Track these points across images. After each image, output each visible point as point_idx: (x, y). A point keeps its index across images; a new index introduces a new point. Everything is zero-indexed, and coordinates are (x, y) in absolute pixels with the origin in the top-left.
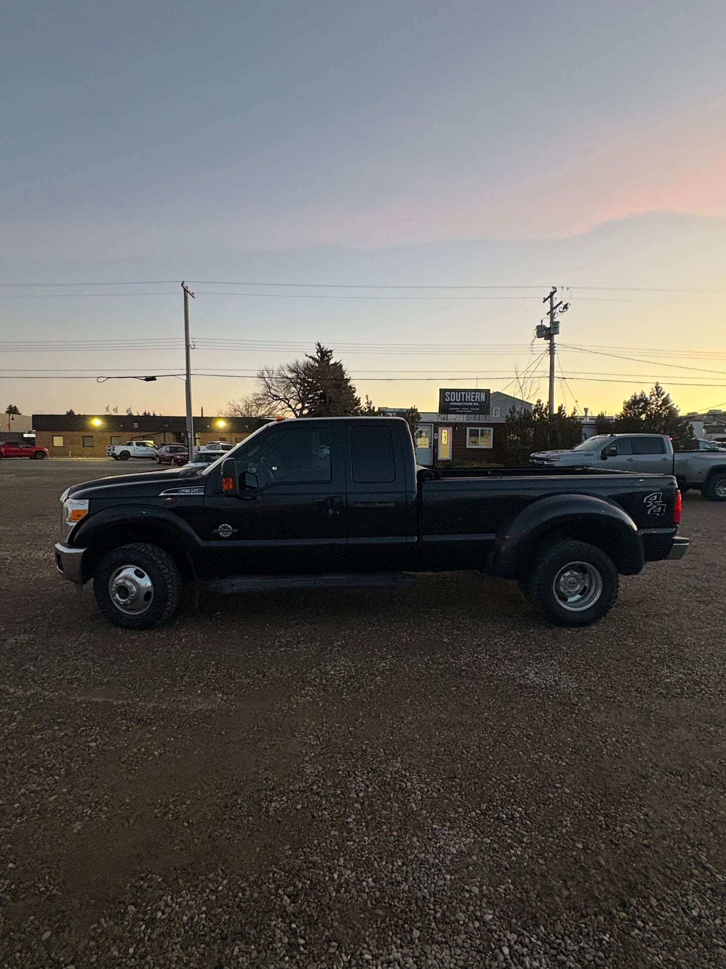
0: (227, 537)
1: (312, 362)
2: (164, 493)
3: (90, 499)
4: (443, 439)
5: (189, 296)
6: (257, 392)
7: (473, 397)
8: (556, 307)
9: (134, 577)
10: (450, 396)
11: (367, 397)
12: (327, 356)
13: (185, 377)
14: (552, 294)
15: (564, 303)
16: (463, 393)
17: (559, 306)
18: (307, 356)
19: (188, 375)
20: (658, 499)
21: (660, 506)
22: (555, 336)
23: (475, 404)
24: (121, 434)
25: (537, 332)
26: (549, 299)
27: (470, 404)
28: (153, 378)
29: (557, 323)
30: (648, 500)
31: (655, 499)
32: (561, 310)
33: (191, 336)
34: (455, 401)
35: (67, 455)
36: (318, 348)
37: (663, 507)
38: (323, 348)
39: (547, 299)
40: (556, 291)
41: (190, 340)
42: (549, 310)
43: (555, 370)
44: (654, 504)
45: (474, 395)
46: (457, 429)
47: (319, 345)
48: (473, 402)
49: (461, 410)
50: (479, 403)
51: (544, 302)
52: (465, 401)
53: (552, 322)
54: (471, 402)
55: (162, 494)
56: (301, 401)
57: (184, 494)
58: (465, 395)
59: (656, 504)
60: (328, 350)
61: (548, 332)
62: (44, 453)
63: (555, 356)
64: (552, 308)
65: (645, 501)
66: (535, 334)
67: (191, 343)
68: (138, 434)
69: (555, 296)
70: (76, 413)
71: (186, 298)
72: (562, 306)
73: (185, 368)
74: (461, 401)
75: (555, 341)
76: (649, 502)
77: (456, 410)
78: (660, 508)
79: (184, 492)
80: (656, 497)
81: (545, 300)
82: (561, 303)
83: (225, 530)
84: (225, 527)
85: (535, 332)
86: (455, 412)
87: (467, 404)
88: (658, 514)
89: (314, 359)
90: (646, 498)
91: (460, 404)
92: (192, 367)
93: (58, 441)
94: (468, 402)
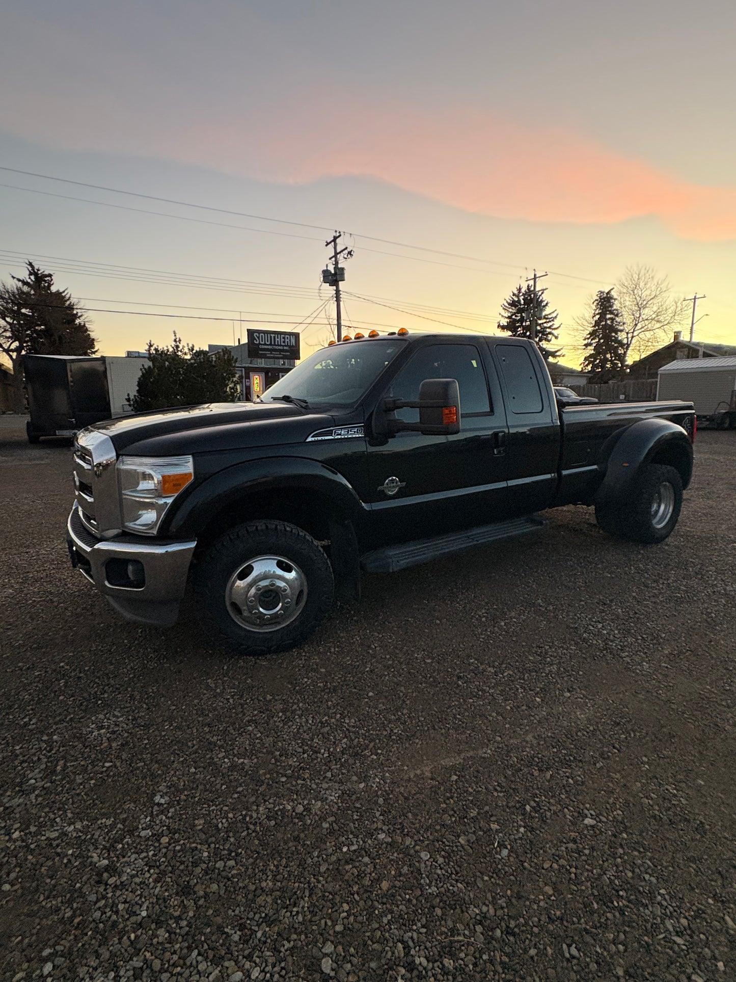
0: (394, 495)
1: (26, 289)
2: (312, 437)
3: (193, 455)
4: (256, 385)
7: (282, 340)
8: (340, 252)
9: (280, 572)
10: (259, 338)
11: (175, 333)
12: (45, 281)
14: (335, 238)
15: (349, 250)
16: (273, 335)
17: (344, 252)
18: (14, 277)
21: (689, 429)
22: (341, 283)
23: (285, 348)
25: (324, 277)
26: (333, 243)
27: (280, 348)
29: (343, 269)
30: (684, 423)
31: (687, 422)
32: (346, 256)
34: (265, 344)
36: (30, 269)
38: (38, 270)
39: (330, 242)
40: (340, 236)
42: (333, 254)
43: (342, 317)
45: (284, 338)
46: (270, 374)
47: (30, 264)
48: (283, 346)
49: (271, 354)
50: (290, 346)
51: (326, 245)
52: (275, 345)
53: (336, 268)
54: (281, 345)
55: (310, 439)
56: (15, 338)
57: (339, 437)
58: (274, 337)
59: (687, 427)
60: (46, 273)
61: (334, 277)
63: (341, 303)
64: (336, 254)
66: (322, 279)
69: (338, 241)
72: (346, 252)
74: (271, 344)
75: (341, 288)
76: (685, 425)
77: (266, 354)
79: (340, 435)
80: (688, 420)
81: (328, 244)
82: (346, 248)
83: (392, 485)
84: (393, 480)
85: (322, 276)
86: (264, 356)
87: (277, 347)
89: (25, 283)
91: (270, 347)
94: (278, 345)
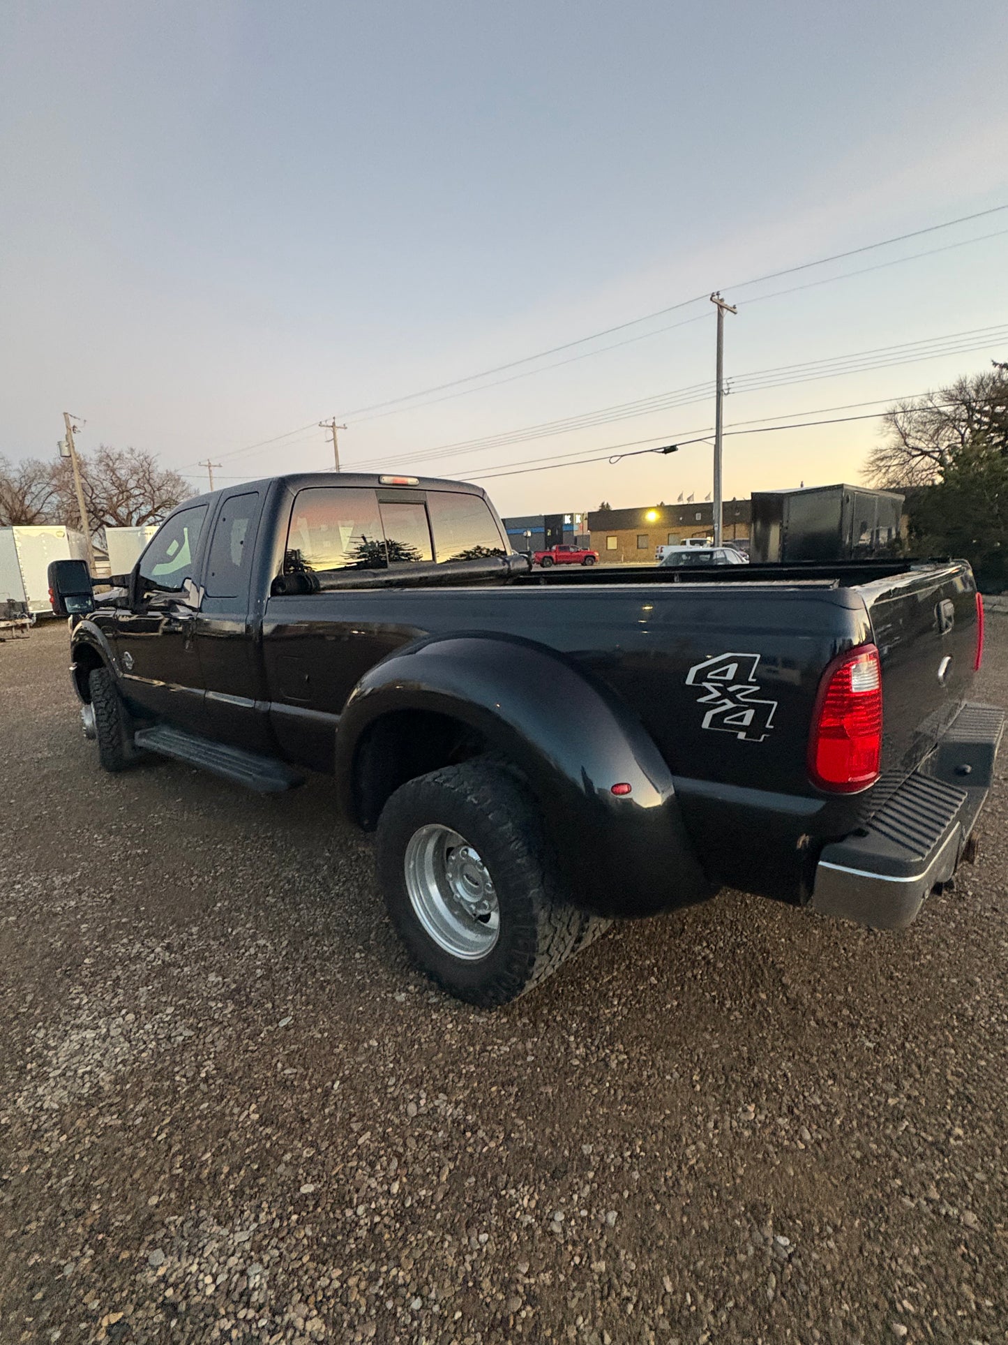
5: (726, 313)
6: (880, 447)
13: (713, 441)
18: (995, 364)
19: (718, 437)
20: (740, 678)
21: (752, 706)
24: (680, 529)
28: (672, 449)
30: (701, 676)
31: (730, 676)
33: (725, 375)
35: (619, 560)
37: (761, 712)
41: (724, 382)
44: (725, 694)
59: (732, 697)
62: (594, 557)
65: (690, 681)
67: (724, 387)
68: (700, 529)
70: (613, 508)
71: (720, 317)
73: (715, 426)
76: (708, 685)
78: (750, 714)
80: (733, 668)
88: (742, 735)
90: (693, 672)
92: (725, 422)
93: (612, 543)
